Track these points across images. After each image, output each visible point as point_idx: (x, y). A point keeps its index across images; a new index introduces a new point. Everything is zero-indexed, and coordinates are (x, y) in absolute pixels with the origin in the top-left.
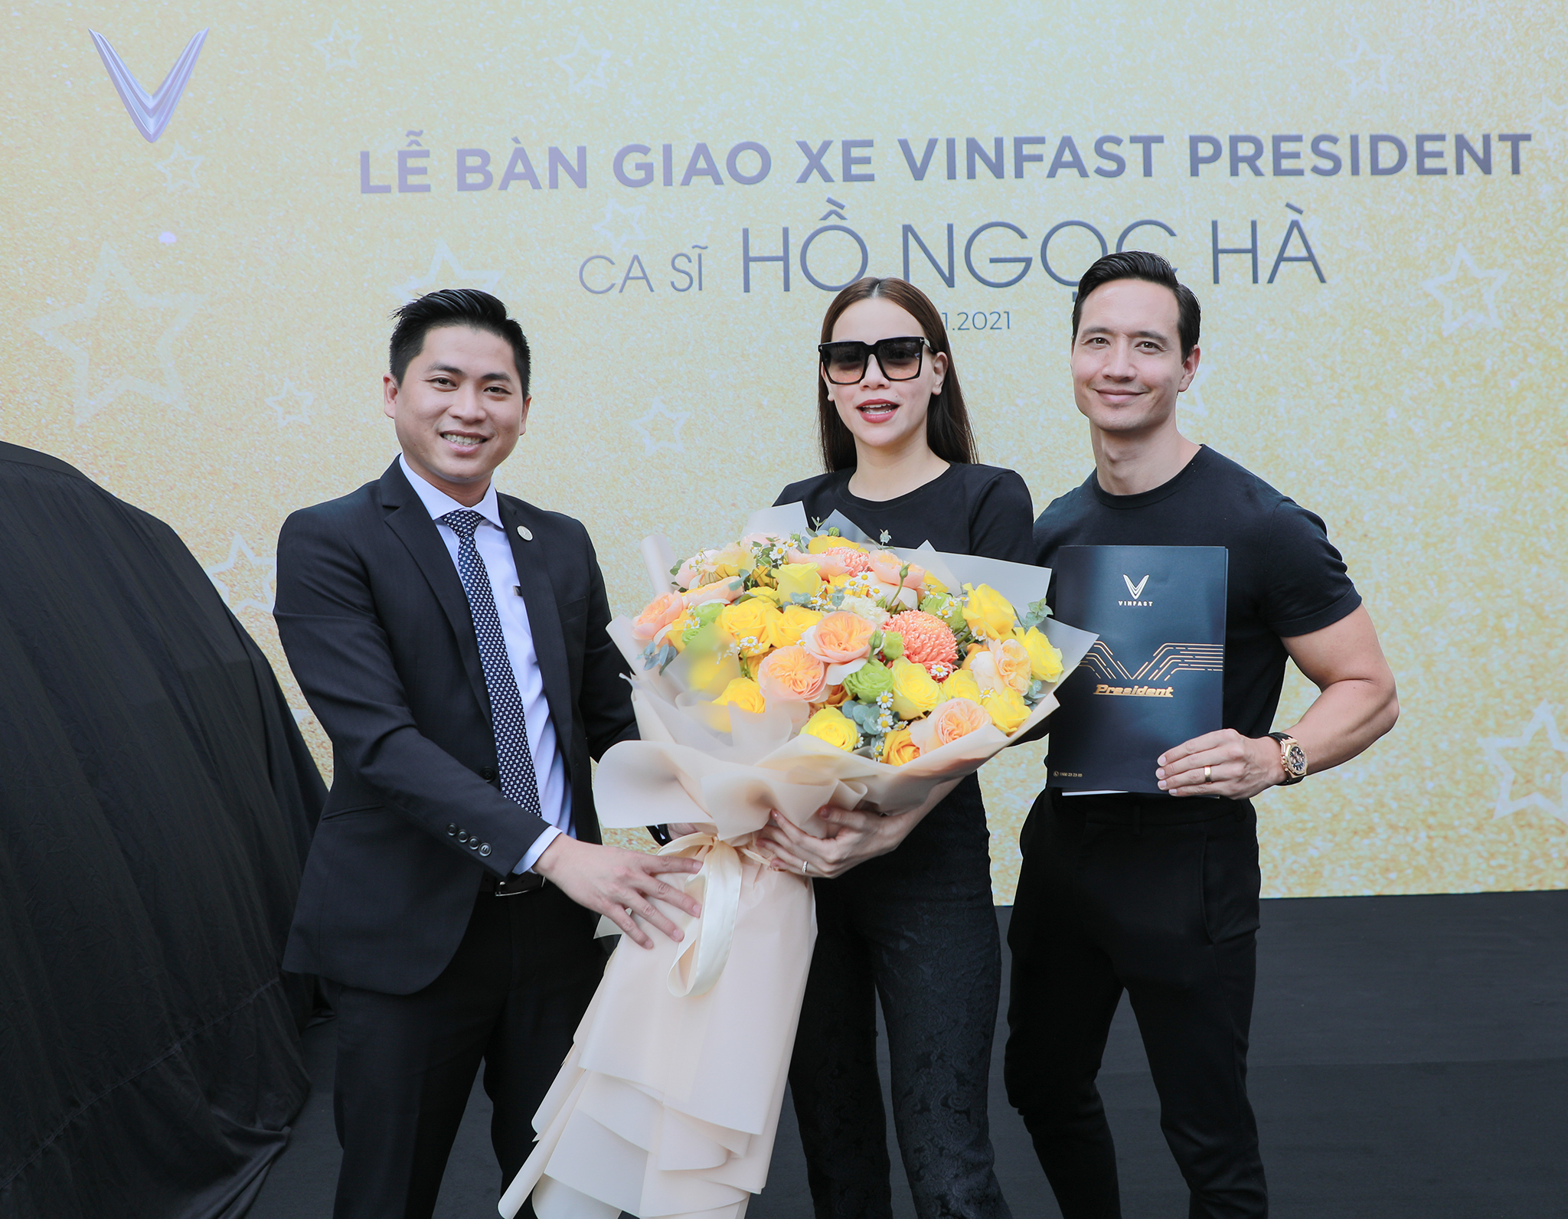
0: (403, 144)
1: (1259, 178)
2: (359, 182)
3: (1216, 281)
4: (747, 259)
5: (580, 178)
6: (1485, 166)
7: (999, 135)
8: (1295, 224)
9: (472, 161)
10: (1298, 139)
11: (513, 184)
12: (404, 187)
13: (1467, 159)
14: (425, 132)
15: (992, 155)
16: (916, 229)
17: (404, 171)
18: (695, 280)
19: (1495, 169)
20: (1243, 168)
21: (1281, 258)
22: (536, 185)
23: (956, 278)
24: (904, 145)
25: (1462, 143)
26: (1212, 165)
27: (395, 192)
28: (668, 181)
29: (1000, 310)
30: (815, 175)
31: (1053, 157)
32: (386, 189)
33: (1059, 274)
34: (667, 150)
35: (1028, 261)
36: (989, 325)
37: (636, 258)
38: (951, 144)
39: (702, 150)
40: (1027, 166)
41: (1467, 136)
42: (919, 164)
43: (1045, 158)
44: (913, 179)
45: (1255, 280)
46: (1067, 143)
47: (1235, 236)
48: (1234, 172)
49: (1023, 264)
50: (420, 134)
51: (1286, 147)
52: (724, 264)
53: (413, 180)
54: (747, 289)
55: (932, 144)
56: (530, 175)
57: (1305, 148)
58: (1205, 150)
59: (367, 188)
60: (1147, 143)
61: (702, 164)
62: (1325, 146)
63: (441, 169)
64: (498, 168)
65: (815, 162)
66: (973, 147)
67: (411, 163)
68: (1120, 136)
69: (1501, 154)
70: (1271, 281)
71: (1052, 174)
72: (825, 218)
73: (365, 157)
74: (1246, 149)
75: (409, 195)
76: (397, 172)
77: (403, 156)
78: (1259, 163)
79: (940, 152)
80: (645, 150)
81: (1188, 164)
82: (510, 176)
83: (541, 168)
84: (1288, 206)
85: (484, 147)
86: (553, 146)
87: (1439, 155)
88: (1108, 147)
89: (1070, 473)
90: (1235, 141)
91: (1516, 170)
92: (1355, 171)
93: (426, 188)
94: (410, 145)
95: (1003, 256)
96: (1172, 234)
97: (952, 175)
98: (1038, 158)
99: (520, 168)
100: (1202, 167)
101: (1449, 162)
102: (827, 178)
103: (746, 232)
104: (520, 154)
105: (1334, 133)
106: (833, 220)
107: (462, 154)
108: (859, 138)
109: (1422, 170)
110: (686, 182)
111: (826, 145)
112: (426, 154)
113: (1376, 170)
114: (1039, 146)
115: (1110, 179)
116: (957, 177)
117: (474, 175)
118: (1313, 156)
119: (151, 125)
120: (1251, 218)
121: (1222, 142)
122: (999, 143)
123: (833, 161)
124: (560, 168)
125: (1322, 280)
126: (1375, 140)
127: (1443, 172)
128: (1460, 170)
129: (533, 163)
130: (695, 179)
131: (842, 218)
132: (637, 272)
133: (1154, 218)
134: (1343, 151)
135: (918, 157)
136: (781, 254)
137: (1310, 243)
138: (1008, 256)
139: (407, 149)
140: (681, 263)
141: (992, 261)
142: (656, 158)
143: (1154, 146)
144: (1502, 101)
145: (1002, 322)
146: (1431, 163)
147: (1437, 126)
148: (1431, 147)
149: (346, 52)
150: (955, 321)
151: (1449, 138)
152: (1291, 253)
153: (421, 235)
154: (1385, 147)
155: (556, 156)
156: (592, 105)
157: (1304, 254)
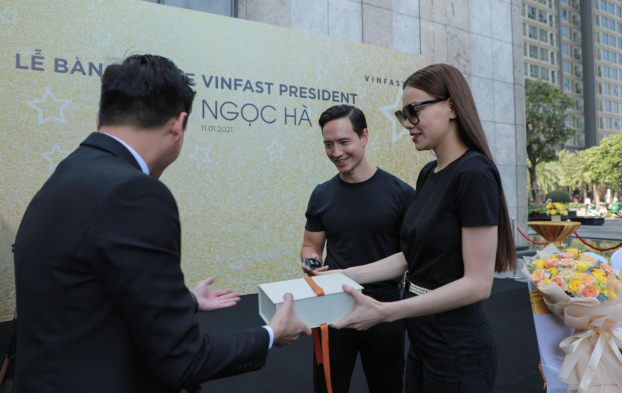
0: (34, 53)
1: (297, 98)
2: (15, 64)
3: (286, 123)
5: (99, 73)
6: (347, 100)
7: (230, 77)
8: (305, 110)
9: (60, 63)
10: (306, 88)
11: (76, 72)
12: (33, 68)
14: (43, 50)
15: (228, 83)
16: (206, 101)
17: (34, 63)
19: (349, 102)
20: (293, 94)
21: (301, 119)
22: (84, 74)
23: (218, 117)
24: (203, 76)
26: (285, 93)
27: (30, 70)
29: (230, 126)
31: (245, 85)
32: (27, 68)
33: (245, 118)
35: (237, 114)
36: (226, 131)
38: (217, 78)
40: (238, 87)
41: (344, 93)
42: (207, 83)
43: (242, 85)
44: (206, 87)
45: (295, 124)
46: (248, 82)
47: (291, 112)
48: (291, 95)
49: (236, 114)
50: (40, 51)
53: (37, 66)
55: (211, 77)
56: (82, 70)
57: (307, 91)
59: (18, 66)
60: (269, 84)
62: (312, 91)
63: (48, 64)
64: (70, 66)
66: (223, 80)
67: (36, 60)
68: (262, 82)
69: (351, 98)
70: (299, 125)
71: (244, 90)
73: (18, 56)
74: (293, 90)
75: (36, 71)
76: (31, 63)
77: (33, 58)
78: (297, 94)
79: (214, 80)
81: (279, 92)
82: (74, 69)
83: (86, 68)
84: (303, 105)
85: (65, 58)
86: (91, 62)
87: (337, 97)
88: (259, 84)
89: (248, 173)
90: (291, 87)
92: (319, 99)
93: (43, 70)
95: (231, 111)
96: (275, 110)
97: (217, 87)
98: (241, 85)
99: (78, 67)
100: (283, 93)
101: (340, 99)
104: (78, 63)
105: (314, 88)
107: (57, 60)
108: (190, 73)
109: (334, 100)
112: (43, 58)
113: (324, 99)
114: (241, 82)
115: (259, 93)
116: (218, 88)
117: (61, 67)
118: (309, 93)
120: (294, 108)
121: (288, 87)
122: (230, 79)
124: (93, 69)
125: (311, 126)
126: (324, 91)
127: (338, 101)
129: (83, 66)
133: (270, 105)
134: (316, 93)
135: (208, 81)
137: (308, 116)
138: (232, 112)
139: (35, 55)
141: (228, 113)
143: (271, 86)
144: (351, 85)
145: (230, 130)
146: (336, 99)
147: (337, 89)
148: (335, 94)
149: (11, 18)
150: (217, 129)
151: (340, 93)
152: (304, 118)
153: (40, 85)
154: (326, 94)
155: (91, 65)
156: (104, 51)
157: (307, 118)
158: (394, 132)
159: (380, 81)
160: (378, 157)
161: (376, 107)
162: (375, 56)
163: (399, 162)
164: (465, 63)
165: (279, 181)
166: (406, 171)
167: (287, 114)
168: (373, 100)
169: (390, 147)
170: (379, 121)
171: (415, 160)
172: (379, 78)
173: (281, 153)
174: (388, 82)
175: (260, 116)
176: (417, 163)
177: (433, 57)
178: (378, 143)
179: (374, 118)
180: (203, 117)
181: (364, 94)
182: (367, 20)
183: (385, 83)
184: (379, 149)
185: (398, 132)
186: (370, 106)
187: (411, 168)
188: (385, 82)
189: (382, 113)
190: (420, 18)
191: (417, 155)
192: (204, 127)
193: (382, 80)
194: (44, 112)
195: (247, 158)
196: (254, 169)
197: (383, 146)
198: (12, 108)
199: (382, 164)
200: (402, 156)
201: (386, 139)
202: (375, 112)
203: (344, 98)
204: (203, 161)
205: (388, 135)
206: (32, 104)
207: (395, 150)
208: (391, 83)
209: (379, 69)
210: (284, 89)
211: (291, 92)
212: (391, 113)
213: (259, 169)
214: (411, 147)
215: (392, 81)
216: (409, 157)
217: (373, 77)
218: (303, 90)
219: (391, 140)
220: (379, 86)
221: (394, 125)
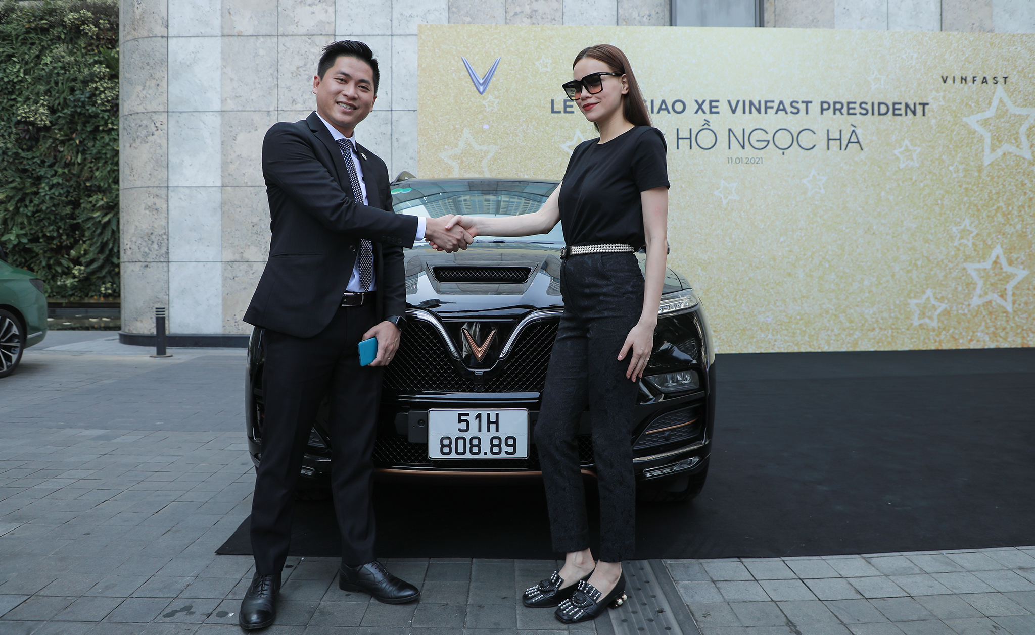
1: (843, 116)
2: (550, 110)
3: (828, 149)
4: (678, 139)
6: (914, 113)
7: (760, 100)
8: (853, 131)
10: (855, 103)
12: (565, 112)
13: (909, 111)
15: (757, 106)
17: (566, 106)
19: (917, 114)
20: (837, 112)
21: (849, 142)
23: (745, 146)
24: (729, 102)
25: (907, 106)
26: (827, 111)
27: (563, 114)
29: (759, 157)
30: (700, 111)
31: (777, 107)
32: (560, 112)
33: (778, 146)
34: (652, 102)
35: (768, 142)
36: (756, 162)
38: (744, 102)
39: (663, 102)
40: (769, 110)
42: (734, 108)
43: (774, 108)
45: (841, 150)
46: (781, 103)
47: (835, 135)
48: (835, 113)
51: (851, 106)
53: (568, 109)
54: (678, 148)
55: (738, 102)
57: (857, 106)
58: (825, 106)
59: (553, 112)
60: (807, 103)
61: (664, 106)
62: (863, 106)
65: (700, 107)
66: (751, 103)
68: (798, 101)
69: (919, 109)
70: (845, 150)
71: (776, 113)
72: (703, 126)
73: (553, 101)
74: (838, 106)
75: (567, 114)
76: (563, 106)
77: (565, 101)
78: (843, 111)
79: (741, 104)
81: (820, 110)
84: (852, 125)
87: (899, 109)
88: (794, 104)
89: (781, 211)
90: (835, 103)
91: (923, 114)
92: (873, 114)
93: (572, 112)
95: (760, 140)
96: (814, 133)
97: (744, 112)
98: (772, 107)
100: (824, 112)
101: (903, 111)
102: (704, 112)
103: (678, 130)
105: (867, 101)
106: (706, 126)
108: (715, 99)
109: (894, 114)
110: (658, 112)
111: (704, 102)
113: (880, 114)
114: (773, 103)
115: (795, 115)
116: (746, 113)
118: (860, 109)
119: (481, 88)
120: (840, 129)
121: (831, 103)
122: (760, 102)
123: (706, 107)
125: (863, 150)
126: (880, 104)
127: (900, 115)
128: (907, 115)
130: (661, 112)
131: (709, 125)
133: (809, 128)
134: (869, 107)
135: (734, 106)
136: (689, 137)
137: (858, 138)
138: (762, 140)
141: (757, 141)
143: (809, 104)
144: (920, 92)
145: (760, 162)
146: (897, 112)
147: (899, 99)
148: (897, 107)
149: (546, 66)
150: (745, 161)
151: (903, 104)
152: (852, 140)
153: (570, 127)
154: (883, 107)
157: (856, 141)
158: (987, 150)
159: (966, 80)
160: (960, 186)
161: (959, 117)
162: (957, 47)
163: (994, 192)
165: (819, 220)
166: (1005, 205)
167: (830, 137)
168: (954, 108)
169: (980, 171)
170: (963, 136)
171: (1022, 188)
172: (964, 77)
173: (821, 186)
174: (979, 80)
175: (795, 143)
178: (961, 167)
179: (955, 133)
180: (729, 148)
181: (940, 102)
183: (973, 83)
184: (961, 175)
185: (993, 150)
186: (949, 118)
188: (974, 81)
189: (968, 124)
192: (730, 160)
193: (970, 79)
195: (780, 193)
196: (788, 206)
197: (968, 170)
198: (548, 152)
200: (1000, 183)
201: (973, 161)
202: (957, 124)
204: (729, 198)
205: (976, 155)
206: (564, 146)
207: (988, 176)
208: (984, 81)
209: (965, 64)
211: (835, 110)
212: (983, 124)
213: (794, 206)
214: (1016, 169)
215: (985, 78)
216: (1012, 184)
217: (954, 77)
219: (982, 162)
220: (963, 88)
221: (988, 141)
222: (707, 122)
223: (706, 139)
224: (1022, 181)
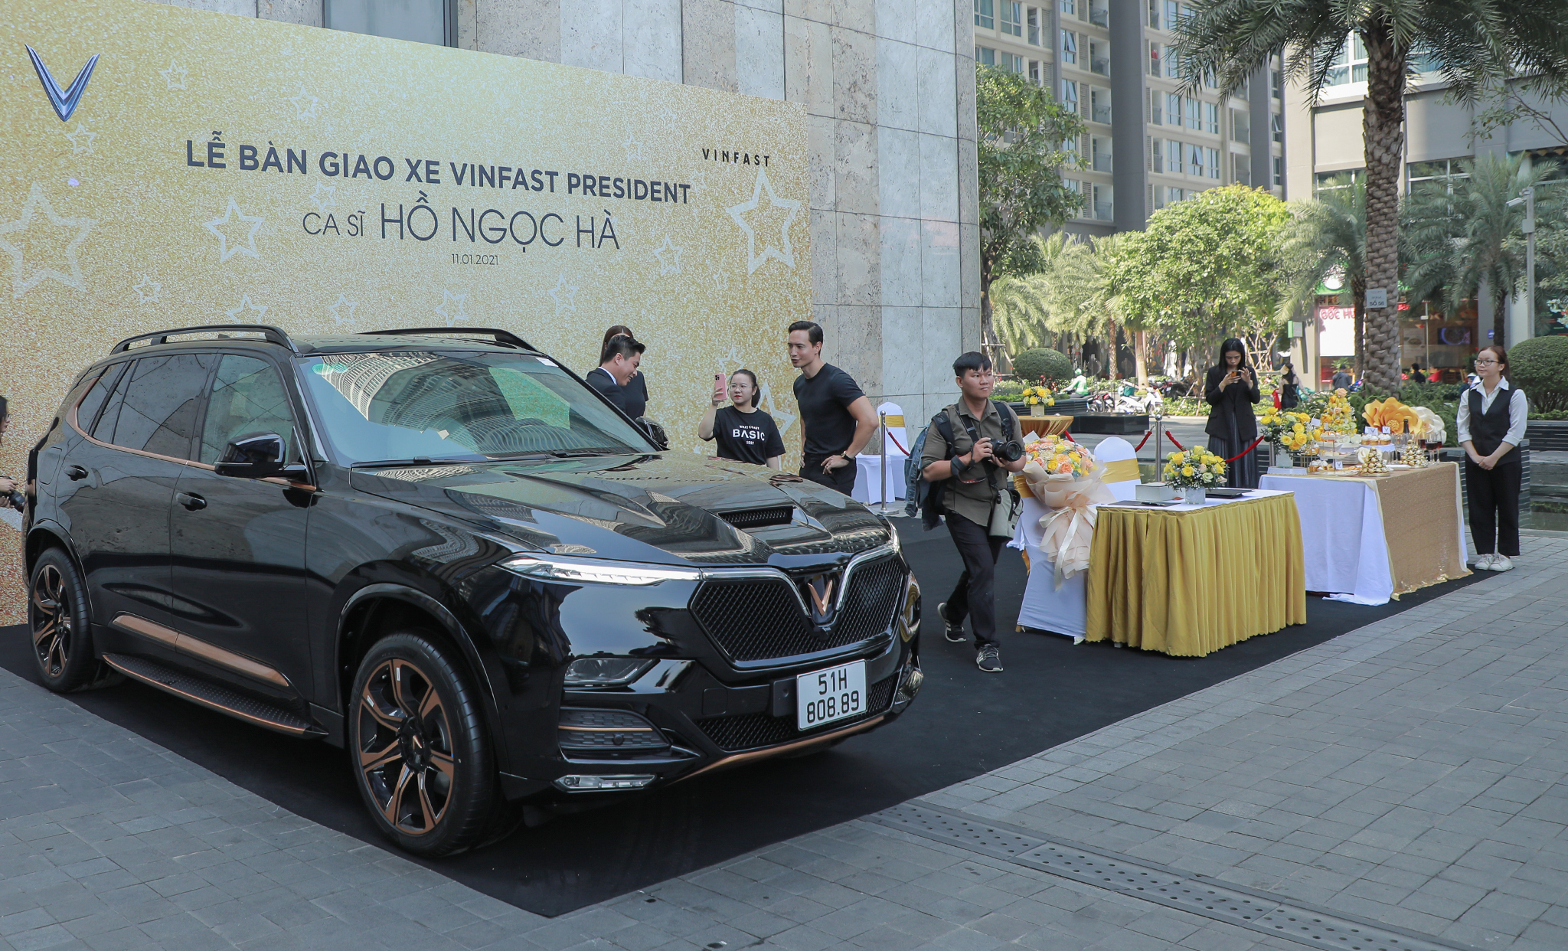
0: (210, 138)
1: (594, 197)
2: (186, 159)
3: (579, 245)
4: (384, 221)
5: (303, 170)
6: (675, 198)
7: (493, 165)
8: (608, 219)
9: (248, 153)
10: (608, 179)
11: (269, 168)
12: (211, 165)
14: (222, 132)
15: (490, 175)
16: (458, 210)
17: (211, 155)
18: (360, 230)
19: (678, 200)
20: (588, 190)
21: (603, 236)
22: (281, 170)
23: (475, 237)
24: (452, 165)
25: (667, 187)
26: (576, 189)
27: (207, 168)
28: (346, 175)
29: (493, 254)
30: (414, 178)
31: (514, 178)
32: (201, 164)
33: (517, 238)
34: (345, 156)
35: (505, 231)
36: (489, 263)
37: (331, 215)
38: (473, 166)
39: (362, 158)
40: (504, 182)
41: (669, 184)
42: (459, 176)
43: (511, 179)
44: (457, 184)
45: (593, 246)
46: (520, 172)
47: (586, 225)
48: (585, 193)
49: (503, 232)
50: (220, 133)
52: (372, 221)
53: (216, 160)
54: (384, 237)
55: (465, 166)
56: (277, 164)
57: (611, 183)
59: (191, 163)
60: (552, 174)
61: (362, 167)
62: (618, 183)
63: (231, 155)
64: (261, 158)
65: (414, 171)
66: (482, 169)
67: (215, 150)
68: (541, 171)
69: (680, 191)
70: (599, 247)
71: (514, 187)
72: (418, 201)
73: (190, 143)
74: (589, 182)
75: (214, 169)
76: (207, 155)
77: (211, 146)
78: (594, 189)
79: (468, 170)
80: (335, 156)
81: (567, 187)
82: (267, 164)
83: (284, 161)
84: (605, 211)
85: (254, 145)
86: (290, 148)
87: (659, 192)
88: (536, 176)
90: (586, 177)
91: (685, 202)
92: (629, 197)
93: (223, 166)
94: (214, 139)
95: (495, 227)
96: (562, 221)
97: (473, 184)
98: (508, 178)
99: (272, 159)
100: (573, 189)
101: (662, 195)
102: (420, 180)
103: (383, 205)
104: (272, 151)
105: (622, 177)
106: (422, 203)
107: (243, 148)
108: (433, 160)
109: (653, 199)
110: (355, 175)
111: (419, 162)
112: (223, 146)
113: (637, 197)
114: (509, 172)
115: (537, 192)
116: (476, 185)
117: (249, 161)
118: (614, 188)
119: (64, 110)
120: (592, 216)
121: (580, 177)
122: (492, 168)
123: (421, 171)
124: (293, 161)
125: (618, 248)
126: (637, 182)
127: (660, 199)
128: (666, 200)
129: (279, 157)
130: (359, 175)
131: (426, 201)
132: (331, 224)
133: (554, 213)
134: (624, 186)
135: (459, 172)
136: (399, 218)
137: (613, 229)
138: (497, 228)
139: (213, 142)
140: (353, 220)
141: (490, 229)
142: (340, 160)
143: (554, 177)
144: (680, 169)
145: (495, 261)
146: (656, 195)
147: (657, 177)
148: (656, 187)
149: (179, 79)
150: (475, 259)
151: (663, 184)
152: (606, 234)
153: (220, 193)
154: (640, 186)
155: (291, 154)
156: (308, 127)
157: (611, 234)
158: (751, 254)
159: (727, 157)
160: (725, 302)
161: (722, 207)
162: (718, 110)
163: (759, 310)
164: (867, 101)
165: (570, 352)
167: (581, 228)
168: (717, 194)
169: (744, 282)
170: (727, 234)
171: (787, 305)
172: (725, 152)
173: (572, 300)
174: (741, 158)
175: (538, 234)
176: (790, 312)
177: (807, 92)
178: (726, 275)
179: (718, 229)
180: (454, 240)
181: (701, 184)
182: (690, 25)
183: (735, 162)
184: (726, 286)
185: (757, 254)
186: (712, 207)
187: (780, 321)
188: (736, 158)
189: (731, 217)
190: (783, 15)
191: (790, 297)
192: (455, 257)
193: (731, 156)
194: (227, 240)
196: (532, 330)
197: (733, 280)
198: (183, 235)
199: (732, 315)
200: (765, 299)
201: (737, 268)
202: (720, 216)
203: (669, 195)
204: (456, 317)
205: (741, 260)
206: (210, 226)
208: (746, 160)
209: (726, 134)
210: (574, 181)
211: (586, 187)
212: (746, 218)
213: (539, 330)
214: (780, 281)
215: (746, 155)
216: (777, 299)
217: (715, 152)
218: (605, 183)
219: (746, 269)
220: (725, 168)
221: (751, 240)
222: (424, 196)
223: (422, 223)
224: (786, 296)
